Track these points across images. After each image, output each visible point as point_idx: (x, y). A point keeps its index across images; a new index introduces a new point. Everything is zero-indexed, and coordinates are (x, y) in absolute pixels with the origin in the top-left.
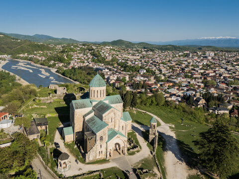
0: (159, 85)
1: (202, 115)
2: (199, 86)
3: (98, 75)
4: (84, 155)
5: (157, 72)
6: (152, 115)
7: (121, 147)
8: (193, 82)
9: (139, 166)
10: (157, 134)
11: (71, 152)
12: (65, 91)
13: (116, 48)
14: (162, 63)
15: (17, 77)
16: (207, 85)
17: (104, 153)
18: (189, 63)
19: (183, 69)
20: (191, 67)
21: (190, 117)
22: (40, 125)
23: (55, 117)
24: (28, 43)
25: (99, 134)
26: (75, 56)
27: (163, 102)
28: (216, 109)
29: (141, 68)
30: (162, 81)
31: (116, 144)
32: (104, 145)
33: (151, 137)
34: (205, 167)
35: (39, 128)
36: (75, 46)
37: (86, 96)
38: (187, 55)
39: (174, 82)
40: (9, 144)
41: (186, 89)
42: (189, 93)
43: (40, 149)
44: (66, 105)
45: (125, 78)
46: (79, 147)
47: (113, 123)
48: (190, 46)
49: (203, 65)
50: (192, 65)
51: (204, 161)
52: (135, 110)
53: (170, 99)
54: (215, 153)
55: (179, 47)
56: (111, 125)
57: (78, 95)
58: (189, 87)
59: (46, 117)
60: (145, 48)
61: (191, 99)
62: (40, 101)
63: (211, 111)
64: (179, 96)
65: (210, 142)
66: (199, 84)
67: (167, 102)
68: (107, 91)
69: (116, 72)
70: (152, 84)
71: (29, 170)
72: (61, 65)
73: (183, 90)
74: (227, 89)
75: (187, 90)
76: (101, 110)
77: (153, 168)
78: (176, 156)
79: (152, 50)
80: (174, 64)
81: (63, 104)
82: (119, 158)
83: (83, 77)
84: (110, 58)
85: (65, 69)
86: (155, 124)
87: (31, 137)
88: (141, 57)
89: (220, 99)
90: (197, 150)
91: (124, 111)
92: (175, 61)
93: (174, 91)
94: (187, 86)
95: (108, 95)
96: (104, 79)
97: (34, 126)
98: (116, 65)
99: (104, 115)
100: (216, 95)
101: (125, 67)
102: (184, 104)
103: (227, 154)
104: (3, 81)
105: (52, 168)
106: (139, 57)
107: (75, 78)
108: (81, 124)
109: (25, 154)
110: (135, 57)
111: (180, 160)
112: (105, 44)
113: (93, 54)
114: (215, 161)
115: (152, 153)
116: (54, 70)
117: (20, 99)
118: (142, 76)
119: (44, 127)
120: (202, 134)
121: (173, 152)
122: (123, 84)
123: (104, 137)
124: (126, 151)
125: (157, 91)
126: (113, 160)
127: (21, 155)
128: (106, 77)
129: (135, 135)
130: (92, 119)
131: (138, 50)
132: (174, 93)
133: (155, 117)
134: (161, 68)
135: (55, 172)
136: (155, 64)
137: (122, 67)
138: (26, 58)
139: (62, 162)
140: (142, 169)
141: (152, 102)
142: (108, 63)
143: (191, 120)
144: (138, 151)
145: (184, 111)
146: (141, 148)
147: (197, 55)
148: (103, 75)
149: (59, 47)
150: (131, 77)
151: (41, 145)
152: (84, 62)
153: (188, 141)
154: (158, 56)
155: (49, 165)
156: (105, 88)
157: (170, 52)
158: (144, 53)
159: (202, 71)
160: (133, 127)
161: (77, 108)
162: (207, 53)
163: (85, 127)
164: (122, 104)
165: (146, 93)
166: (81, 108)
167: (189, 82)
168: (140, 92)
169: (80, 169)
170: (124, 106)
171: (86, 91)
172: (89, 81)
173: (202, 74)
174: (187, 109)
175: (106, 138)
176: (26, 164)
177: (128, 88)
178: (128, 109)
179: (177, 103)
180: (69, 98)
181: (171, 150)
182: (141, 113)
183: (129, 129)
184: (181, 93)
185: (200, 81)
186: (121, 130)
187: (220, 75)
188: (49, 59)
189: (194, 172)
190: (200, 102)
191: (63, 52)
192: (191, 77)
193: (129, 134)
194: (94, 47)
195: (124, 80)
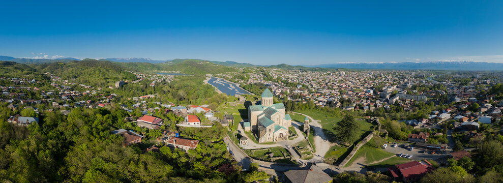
0: (311, 95)
1: (339, 112)
2: (337, 94)
3: (267, 89)
4: (258, 139)
5: (310, 86)
6: (306, 116)
7: (284, 135)
8: (333, 92)
9: (297, 146)
10: (309, 127)
11: (249, 137)
12: (245, 99)
13: (280, 70)
14: (313, 80)
15: (216, 88)
16: (341, 93)
17: (271, 139)
18: (330, 79)
19: (327, 84)
20: (332, 82)
21: (331, 114)
22: (229, 119)
23: (238, 115)
24: (222, 67)
25: (268, 128)
26: (252, 76)
27: (314, 107)
28: (347, 107)
29: (298, 84)
30: (313, 92)
31: (280, 134)
32: (272, 134)
33: (305, 129)
34: (341, 141)
35: (228, 120)
36: (252, 69)
37: (259, 103)
38: (329, 74)
39: (321, 93)
40: (211, 126)
41: (328, 97)
42: (331, 99)
43: (228, 132)
44: (245, 109)
45: (286, 91)
46: (254, 135)
47: (278, 121)
48: (331, 68)
49: (339, 81)
50: (332, 81)
51: (340, 138)
52: (294, 113)
53: (318, 104)
54: (346, 132)
55: (323, 69)
56: (276, 123)
57: (254, 102)
58: (331, 95)
59: (233, 114)
60: (300, 70)
61: (332, 103)
62: (229, 104)
63: (344, 109)
64: (324, 102)
65: (343, 126)
66: (337, 93)
67: (316, 106)
68: (274, 101)
69: (281, 87)
70: (306, 95)
71: (222, 142)
72: (242, 81)
73: (326, 97)
74: (353, 94)
75: (330, 98)
76: (269, 112)
77: (306, 145)
78: (322, 138)
79: (305, 71)
80: (321, 80)
81: (244, 108)
82: (283, 142)
83: (257, 90)
84: (276, 77)
85: (245, 84)
86: (308, 121)
87: (224, 125)
88: (298, 76)
89: (349, 101)
90: (335, 133)
91: (286, 113)
92: (321, 79)
93: (321, 99)
94: (329, 95)
95: (274, 103)
96: (272, 92)
97: (225, 119)
98: (280, 82)
99: (271, 116)
100: (347, 99)
101: (287, 84)
102: (328, 107)
103: (353, 131)
104: (208, 90)
105: (236, 143)
106: (296, 76)
107: (252, 91)
108: (256, 121)
109: (220, 133)
110: (294, 77)
111: (325, 139)
112: (272, 67)
113: (264, 75)
114: (347, 136)
115: (305, 138)
116: (238, 85)
117: (217, 102)
118: (299, 90)
119: (231, 121)
120: (339, 123)
121: (320, 136)
122: (285, 95)
123: (272, 129)
124: (287, 138)
125: (310, 99)
126: (279, 143)
127: (217, 133)
128: (273, 91)
129: (294, 129)
130: (263, 119)
131: (295, 72)
132: (321, 100)
133: (307, 116)
134: (312, 83)
135: (238, 146)
136: (308, 81)
137: (285, 83)
138: (221, 77)
139: (243, 141)
140: (299, 147)
141: (306, 107)
142: (275, 81)
143: (332, 116)
144: (296, 138)
145: (328, 111)
146: (298, 135)
147: (335, 74)
148: (271, 90)
149: (241, 70)
150: (291, 91)
151: (229, 130)
152: (257, 80)
153: (330, 129)
154: (310, 75)
155: (234, 141)
156: (272, 98)
157: (318, 72)
158: (300, 73)
159: (339, 84)
160: (292, 124)
161: (253, 111)
162: (341, 73)
163: (259, 123)
164: (285, 109)
165: (302, 101)
166: (256, 111)
167: (331, 92)
168: (297, 101)
169: (255, 146)
170: (286, 110)
171: (259, 100)
172: (261, 93)
173: (338, 86)
174: (329, 110)
175: (273, 130)
176: (221, 138)
177: (289, 99)
178: (289, 112)
179: (323, 106)
180: (248, 104)
181: (318, 135)
182: (298, 115)
183: (290, 125)
184: (325, 100)
185: (338, 91)
186: (284, 126)
187: (349, 86)
188: (235, 78)
189: (334, 144)
190: (338, 104)
191: (243, 73)
192: (332, 89)
193: (289, 128)
194: (265, 69)
195: (286, 93)
